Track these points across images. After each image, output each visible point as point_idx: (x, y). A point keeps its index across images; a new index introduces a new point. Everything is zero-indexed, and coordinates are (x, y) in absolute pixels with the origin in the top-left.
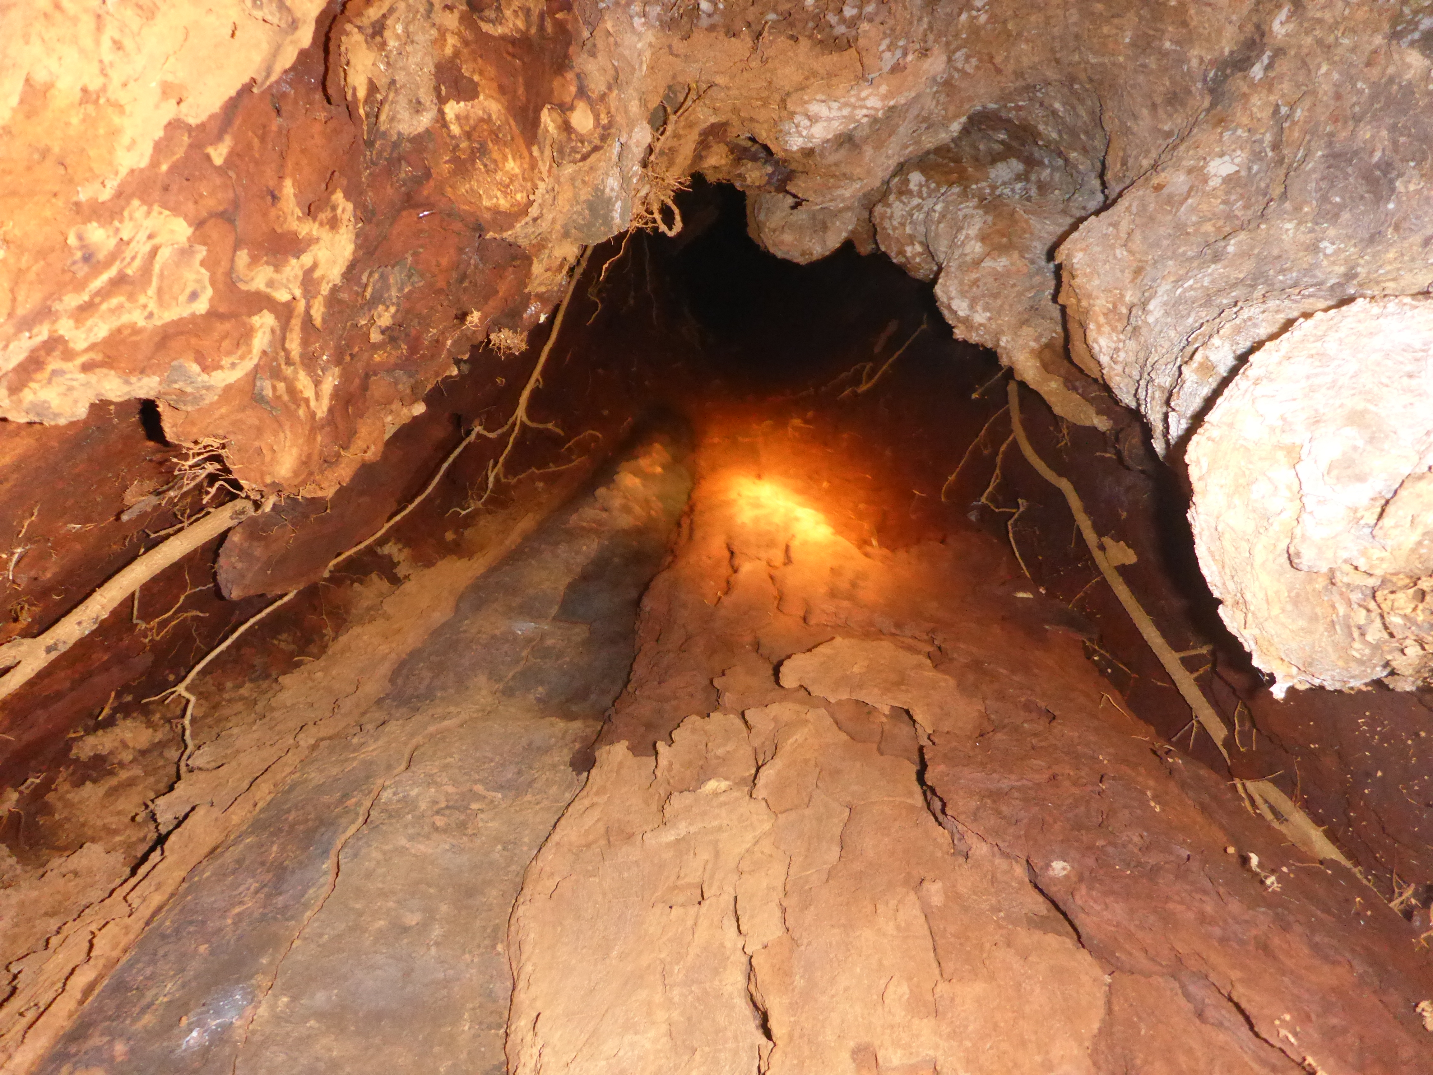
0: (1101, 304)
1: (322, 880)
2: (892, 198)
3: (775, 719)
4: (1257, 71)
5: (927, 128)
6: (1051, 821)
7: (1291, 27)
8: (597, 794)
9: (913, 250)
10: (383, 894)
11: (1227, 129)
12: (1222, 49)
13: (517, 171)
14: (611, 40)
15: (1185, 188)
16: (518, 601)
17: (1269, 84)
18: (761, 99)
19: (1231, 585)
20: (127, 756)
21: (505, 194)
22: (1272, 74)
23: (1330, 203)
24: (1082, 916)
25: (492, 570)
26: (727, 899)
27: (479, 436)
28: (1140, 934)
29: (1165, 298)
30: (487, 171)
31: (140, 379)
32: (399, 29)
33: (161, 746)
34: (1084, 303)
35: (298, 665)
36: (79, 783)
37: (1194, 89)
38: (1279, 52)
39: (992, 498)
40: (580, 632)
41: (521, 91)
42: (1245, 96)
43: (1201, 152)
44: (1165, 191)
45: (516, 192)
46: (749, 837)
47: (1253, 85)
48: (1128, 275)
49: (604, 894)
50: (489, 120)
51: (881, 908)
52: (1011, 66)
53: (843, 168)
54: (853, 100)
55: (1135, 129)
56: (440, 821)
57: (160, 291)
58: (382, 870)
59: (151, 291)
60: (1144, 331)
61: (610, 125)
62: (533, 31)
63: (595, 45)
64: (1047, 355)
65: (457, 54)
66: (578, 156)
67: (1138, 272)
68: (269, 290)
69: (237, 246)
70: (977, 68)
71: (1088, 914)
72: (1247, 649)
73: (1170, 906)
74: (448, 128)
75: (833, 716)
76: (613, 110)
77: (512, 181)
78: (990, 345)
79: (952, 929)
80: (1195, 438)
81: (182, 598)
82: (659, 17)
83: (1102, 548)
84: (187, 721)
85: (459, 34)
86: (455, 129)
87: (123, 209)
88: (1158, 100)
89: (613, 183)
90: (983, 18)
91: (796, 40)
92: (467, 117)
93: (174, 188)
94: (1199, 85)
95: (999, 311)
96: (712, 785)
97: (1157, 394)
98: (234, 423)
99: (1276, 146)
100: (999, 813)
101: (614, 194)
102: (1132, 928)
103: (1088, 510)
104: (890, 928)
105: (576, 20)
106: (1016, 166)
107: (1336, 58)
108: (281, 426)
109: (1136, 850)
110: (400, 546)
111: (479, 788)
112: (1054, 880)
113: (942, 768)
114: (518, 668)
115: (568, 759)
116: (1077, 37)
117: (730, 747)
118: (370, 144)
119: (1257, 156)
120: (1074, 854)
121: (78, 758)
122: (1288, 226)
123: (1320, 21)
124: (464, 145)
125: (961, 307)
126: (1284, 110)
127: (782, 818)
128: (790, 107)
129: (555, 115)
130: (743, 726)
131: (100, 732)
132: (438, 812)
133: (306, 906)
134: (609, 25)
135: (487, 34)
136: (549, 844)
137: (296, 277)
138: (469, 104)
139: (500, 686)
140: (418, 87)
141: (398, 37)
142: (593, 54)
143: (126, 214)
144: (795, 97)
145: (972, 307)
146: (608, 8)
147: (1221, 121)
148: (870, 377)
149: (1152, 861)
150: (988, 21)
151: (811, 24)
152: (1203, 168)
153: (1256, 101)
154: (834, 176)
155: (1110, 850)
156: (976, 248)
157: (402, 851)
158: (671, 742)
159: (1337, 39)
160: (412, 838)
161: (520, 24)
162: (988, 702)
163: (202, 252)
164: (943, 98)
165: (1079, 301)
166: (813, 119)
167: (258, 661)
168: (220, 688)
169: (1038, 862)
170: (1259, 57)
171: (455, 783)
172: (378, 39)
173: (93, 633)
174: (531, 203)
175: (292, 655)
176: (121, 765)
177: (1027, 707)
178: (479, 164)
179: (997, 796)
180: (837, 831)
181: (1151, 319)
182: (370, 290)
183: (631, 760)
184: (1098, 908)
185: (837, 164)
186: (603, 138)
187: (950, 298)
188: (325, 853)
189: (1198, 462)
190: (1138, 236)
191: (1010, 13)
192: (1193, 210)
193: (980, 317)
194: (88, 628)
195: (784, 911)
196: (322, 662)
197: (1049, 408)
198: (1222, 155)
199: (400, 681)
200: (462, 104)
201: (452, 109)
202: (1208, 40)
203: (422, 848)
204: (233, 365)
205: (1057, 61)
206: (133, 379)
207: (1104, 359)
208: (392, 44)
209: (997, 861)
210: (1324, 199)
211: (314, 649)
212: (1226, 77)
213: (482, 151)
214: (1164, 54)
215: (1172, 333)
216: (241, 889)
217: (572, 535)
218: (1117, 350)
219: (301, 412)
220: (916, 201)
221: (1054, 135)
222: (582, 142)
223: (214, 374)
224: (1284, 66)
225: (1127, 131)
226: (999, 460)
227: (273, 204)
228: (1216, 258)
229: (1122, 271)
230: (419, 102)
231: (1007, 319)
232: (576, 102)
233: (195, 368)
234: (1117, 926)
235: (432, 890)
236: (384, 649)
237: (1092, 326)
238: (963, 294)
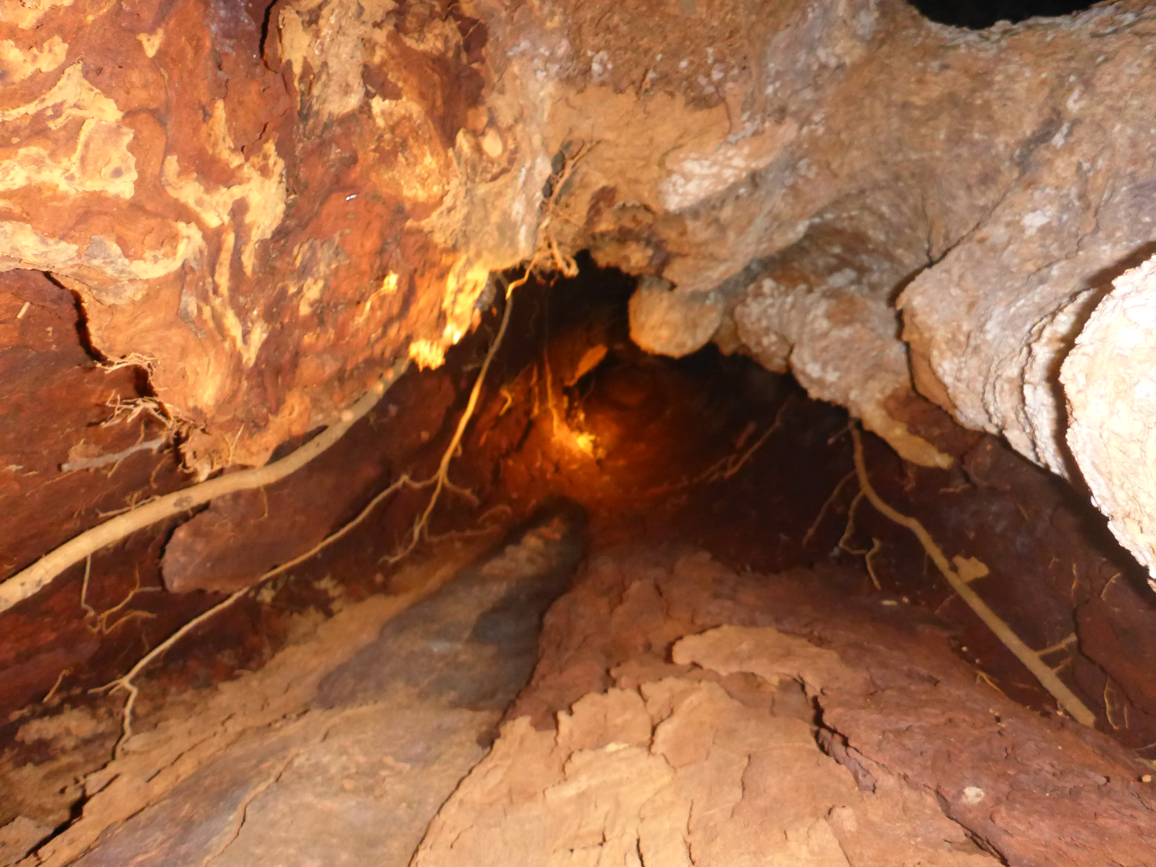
0: (941, 334)
1: (227, 829)
2: (749, 300)
3: (670, 690)
4: (1058, 140)
5: (779, 227)
6: (957, 752)
7: (1083, 103)
8: (501, 758)
9: (769, 340)
10: (286, 842)
11: (1036, 189)
12: (1024, 133)
13: (434, 166)
14: (518, 82)
15: (1005, 239)
16: (435, 627)
17: (1069, 149)
18: (644, 158)
19: (1121, 496)
20: (69, 743)
21: (423, 185)
22: (1072, 140)
23: (1141, 223)
24: (1006, 838)
25: (414, 605)
26: (629, 840)
27: (405, 485)
28: (1074, 853)
29: (1000, 318)
30: (408, 164)
31: (57, 243)
32: (333, 20)
33: (101, 737)
34: (927, 335)
35: (237, 677)
36: (20, 764)
37: (1002, 168)
38: (1076, 122)
39: (848, 543)
40: (489, 651)
41: (439, 103)
42: (1050, 162)
43: (1016, 210)
44: (988, 243)
45: (433, 184)
46: (649, 790)
47: (1056, 152)
48: (963, 309)
49: (505, 843)
50: (410, 118)
51: (791, 834)
52: (844, 172)
53: (711, 248)
54: (721, 158)
55: (954, 208)
56: (349, 785)
57: (83, 159)
58: (287, 820)
59: (75, 158)
60: (984, 348)
61: (515, 151)
62: (450, 54)
63: (503, 85)
64: (892, 404)
65: (383, 63)
66: (489, 176)
67: (972, 306)
68: (198, 209)
69: (168, 150)
70: (818, 174)
71: (1012, 836)
72: (1142, 562)
73: (1101, 821)
74: (374, 120)
75: (724, 687)
76: (519, 138)
77: (429, 176)
78: (840, 401)
79: (869, 853)
80: (1067, 360)
81: (131, 594)
82: (557, 73)
83: (954, 568)
84: (127, 711)
85: (386, 48)
86: (380, 122)
87: (43, 41)
88: (972, 181)
89: (518, 208)
90: (821, 130)
91: (671, 94)
92: (391, 114)
93: (107, 70)
94: (1007, 164)
95: (848, 370)
96: (612, 747)
97: (1006, 387)
98: (160, 340)
99: (1082, 196)
100: (903, 746)
101: (520, 217)
102: (1064, 847)
103: (937, 540)
104: (804, 852)
105: (488, 71)
106: (850, 274)
107: (1128, 117)
108: (205, 350)
109: (1050, 777)
110: (335, 582)
111: (389, 760)
112: (969, 809)
113: (840, 710)
114: (433, 677)
115: (474, 738)
116: (900, 141)
117: (628, 716)
118: (304, 117)
119: (1065, 208)
120: (986, 780)
121: (23, 742)
122: (1104, 248)
123: (1109, 94)
124: (388, 136)
125: (814, 370)
126: (1086, 166)
127: (681, 772)
128: (669, 165)
129: (469, 136)
130: (639, 698)
131: (46, 718)
132: (348, 777)
133: (208, 852)
134: (516, 69)
135: (409, 48)
136: (453, 799)
137: (225, 203)
138: (394, 102)
139: (416, 690)
140: (348, 73)
141: (332, 27)
142: (502, 92)
143: (46, 45)
144: (671, 156)
145: (824, 368)
146: (515, 56)
147: (1031, 184)
148: (734, 464)
149: (1069, 786)
150: (824, 134)
151: (684, 83)
152: (1018, 222)
153: (1060, 164)
154: (704, 257)
155: (1022, 777)
156: (823, 324)
157: (308, 807)
158: (571, 713)
159: (1126, 102)
160: (319, 795)
161: (439, 45)
162: (873, 670)
163: (128, 136)
164: (790, 200)
165: (921, 334)
166: (688, 177)
167: (202, 672)
168: (165, 692)
169: (949, 791)
170: (1058, 129)
171: (366, 754)
172: (314, 26)
173: (35, 596)
174: (446, 193)
175: (233, 669)
176: (64, 751)
177: (909, 675)
178: (401, 158)
179: (899, 733)
180: (738, 776)
181: (989, 337)
182: (299, 258)
183: (532, 733)
184: (1022, 828)
185: (705, 243)
186: (511, 161)
187: (804, 364)
188: (233, 807)
189: (1074, 379)
190: (969, 277)
191: (842, 125)
192: (1015, 254)
193: (831, 377)
194: (30, 591)
195: (689, 848)
196: (259, 674)
197: (894, 453)
198: (1034, 210)
199: (326, 688)
200: (387, 102)
201: (378, 104)
202: (1011, 127)
203: (330, 804)
204: (156, 259)
205: (884, 163)
206: (51, 241)
207: (948, 380)
208: (326, 32)
209: (906, 792)
210: (1136, 221)
211: (253, 664)
212: (1031, 151)
213: (404, 145)
214: (974, 144)
215: (1012, 341)
216: (148, 840)
217: (483, 581)
218: (960, 370)
219: (227, 345)
220: (769, 301)
221: (882, 237)
222: (493, 163)
223: (136, 262)
224: (1081, 132)
225: (946, 211)
226: (851, 513)
227: (204, 120)
228: (1042, 281)
229: (958, 306)
230: (348, 85)
231: (854, 376)
232: (487, 130)
233: (115, 249)
234: (1046, 846)
235: (334, 841)
236: (314, 662)
237: (935, 353)
238: (815, 359)
